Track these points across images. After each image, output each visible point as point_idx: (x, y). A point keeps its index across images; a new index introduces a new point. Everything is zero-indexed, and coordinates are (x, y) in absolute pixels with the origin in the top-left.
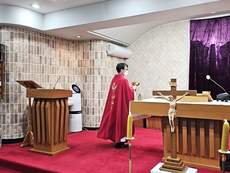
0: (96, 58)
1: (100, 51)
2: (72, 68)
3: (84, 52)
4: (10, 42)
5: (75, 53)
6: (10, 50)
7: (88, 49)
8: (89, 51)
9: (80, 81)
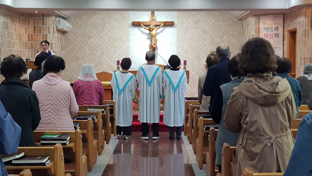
0: (49, 33)
1: (52, 26)
2: (23, 41)
3: (35, 26)
5: (24, 27)
7: (40, 23)
8: (42, 26)
9: (30, 55)
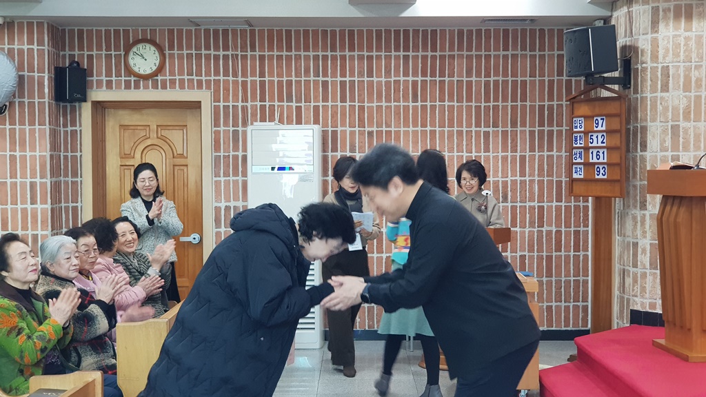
4: (649, 36)
6: (649, 60)
